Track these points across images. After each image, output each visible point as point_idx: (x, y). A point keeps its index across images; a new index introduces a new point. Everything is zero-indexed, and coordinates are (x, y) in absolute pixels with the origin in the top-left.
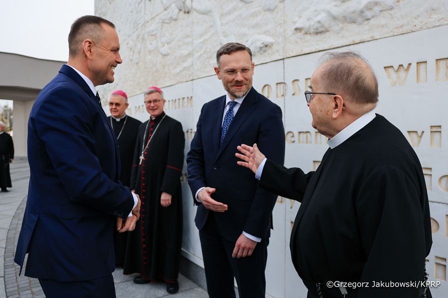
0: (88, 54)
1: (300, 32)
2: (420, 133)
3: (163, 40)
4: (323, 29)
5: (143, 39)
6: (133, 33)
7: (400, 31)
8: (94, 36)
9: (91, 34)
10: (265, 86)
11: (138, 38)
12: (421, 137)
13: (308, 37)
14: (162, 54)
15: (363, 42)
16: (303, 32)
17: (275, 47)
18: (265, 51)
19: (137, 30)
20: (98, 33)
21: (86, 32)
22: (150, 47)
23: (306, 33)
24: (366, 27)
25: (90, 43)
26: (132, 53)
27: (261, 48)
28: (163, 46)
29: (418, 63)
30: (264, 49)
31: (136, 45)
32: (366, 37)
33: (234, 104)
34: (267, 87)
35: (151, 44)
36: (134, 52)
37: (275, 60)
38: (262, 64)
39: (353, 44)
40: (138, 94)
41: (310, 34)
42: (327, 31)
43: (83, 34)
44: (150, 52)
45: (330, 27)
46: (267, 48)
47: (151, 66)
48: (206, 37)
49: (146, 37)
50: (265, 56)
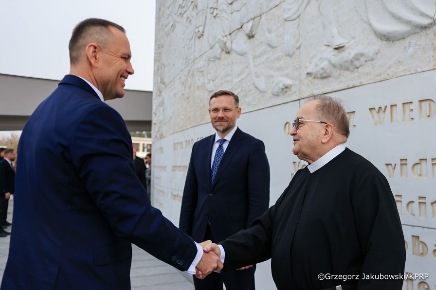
0: (93, 61)
1: (311, 76)
2: (393, 165)
3: (210, 76)
4: (327, 75)
5: (193, 75)
6: (185, 68)
7: (379, 78)
8: (100, 39)
9: (97, 37)
10: (287, 123)
11: (189, 73)
12: (394, 168)
13: (316, 81)
14: (208, 91)
15: (355, 87)
16: (313, 76)
17: (293, 89)
18: (286, 92)
19: (188, 65)
20: (106, 36)
21: (91, 35)
22: (199, 83)
23: (315, 78)
24: (356, 74)
25: (95, 48)
26: (183, 88)
27: (283, 89)
28: (209, 83)
29: (391, 106)
30: (285, 90)
31: (187, 80)
32: (357, 83)
33: (223, 141)
34: (287, 125)
35: (199, 80)
36: (185, 87)
37: (293, 100)
38: (284, 103)
39: (348, 88)
40: (189, 128)
41: (318, 78)
42: (330, 76)
43: (86, 38)
44: (198, 88)
45: (331, 73)
46: (288, 89)
47: (199, 101)
48: (243, 76)
49: (195, 73)
50: (286, 96)
